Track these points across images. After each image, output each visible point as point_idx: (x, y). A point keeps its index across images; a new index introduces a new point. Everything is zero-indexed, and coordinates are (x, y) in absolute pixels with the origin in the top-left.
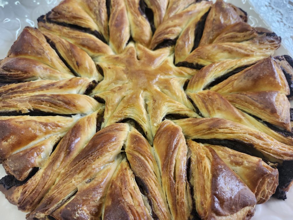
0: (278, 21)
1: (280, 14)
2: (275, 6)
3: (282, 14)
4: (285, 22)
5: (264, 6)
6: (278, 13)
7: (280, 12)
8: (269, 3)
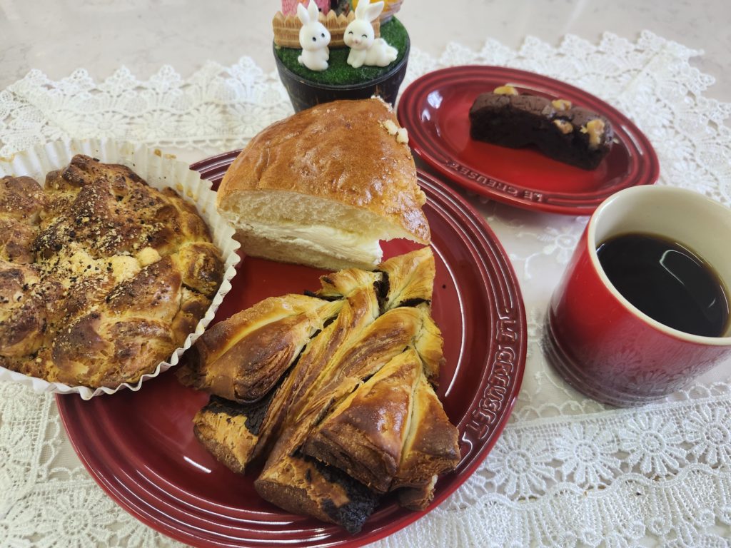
0: (685, 159)
1: (689, 144)
2: (681, 127)
3: (694, 146)
4: (699, 162)
5: (660, 126)
6: (687, 142)
7: (690, 141)
8: (671, 122)
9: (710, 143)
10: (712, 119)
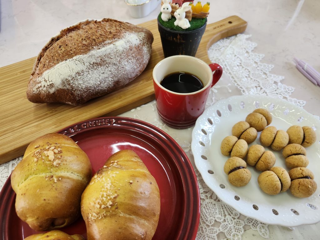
9: (255, 70)
10: (255, 61)
